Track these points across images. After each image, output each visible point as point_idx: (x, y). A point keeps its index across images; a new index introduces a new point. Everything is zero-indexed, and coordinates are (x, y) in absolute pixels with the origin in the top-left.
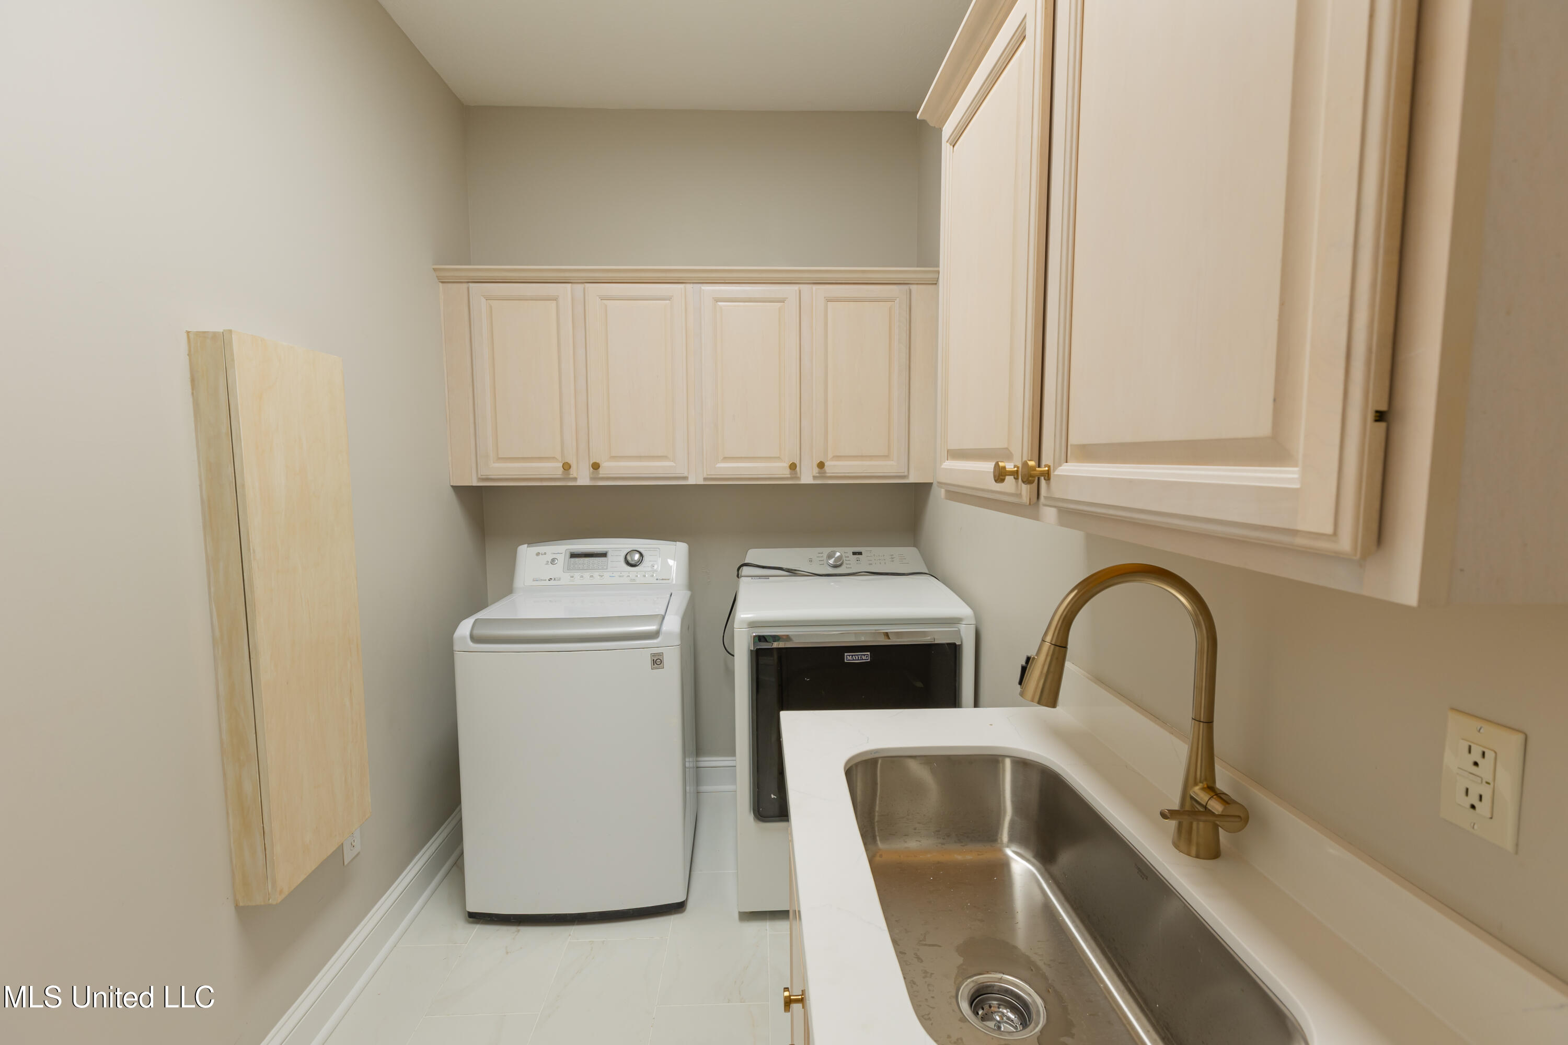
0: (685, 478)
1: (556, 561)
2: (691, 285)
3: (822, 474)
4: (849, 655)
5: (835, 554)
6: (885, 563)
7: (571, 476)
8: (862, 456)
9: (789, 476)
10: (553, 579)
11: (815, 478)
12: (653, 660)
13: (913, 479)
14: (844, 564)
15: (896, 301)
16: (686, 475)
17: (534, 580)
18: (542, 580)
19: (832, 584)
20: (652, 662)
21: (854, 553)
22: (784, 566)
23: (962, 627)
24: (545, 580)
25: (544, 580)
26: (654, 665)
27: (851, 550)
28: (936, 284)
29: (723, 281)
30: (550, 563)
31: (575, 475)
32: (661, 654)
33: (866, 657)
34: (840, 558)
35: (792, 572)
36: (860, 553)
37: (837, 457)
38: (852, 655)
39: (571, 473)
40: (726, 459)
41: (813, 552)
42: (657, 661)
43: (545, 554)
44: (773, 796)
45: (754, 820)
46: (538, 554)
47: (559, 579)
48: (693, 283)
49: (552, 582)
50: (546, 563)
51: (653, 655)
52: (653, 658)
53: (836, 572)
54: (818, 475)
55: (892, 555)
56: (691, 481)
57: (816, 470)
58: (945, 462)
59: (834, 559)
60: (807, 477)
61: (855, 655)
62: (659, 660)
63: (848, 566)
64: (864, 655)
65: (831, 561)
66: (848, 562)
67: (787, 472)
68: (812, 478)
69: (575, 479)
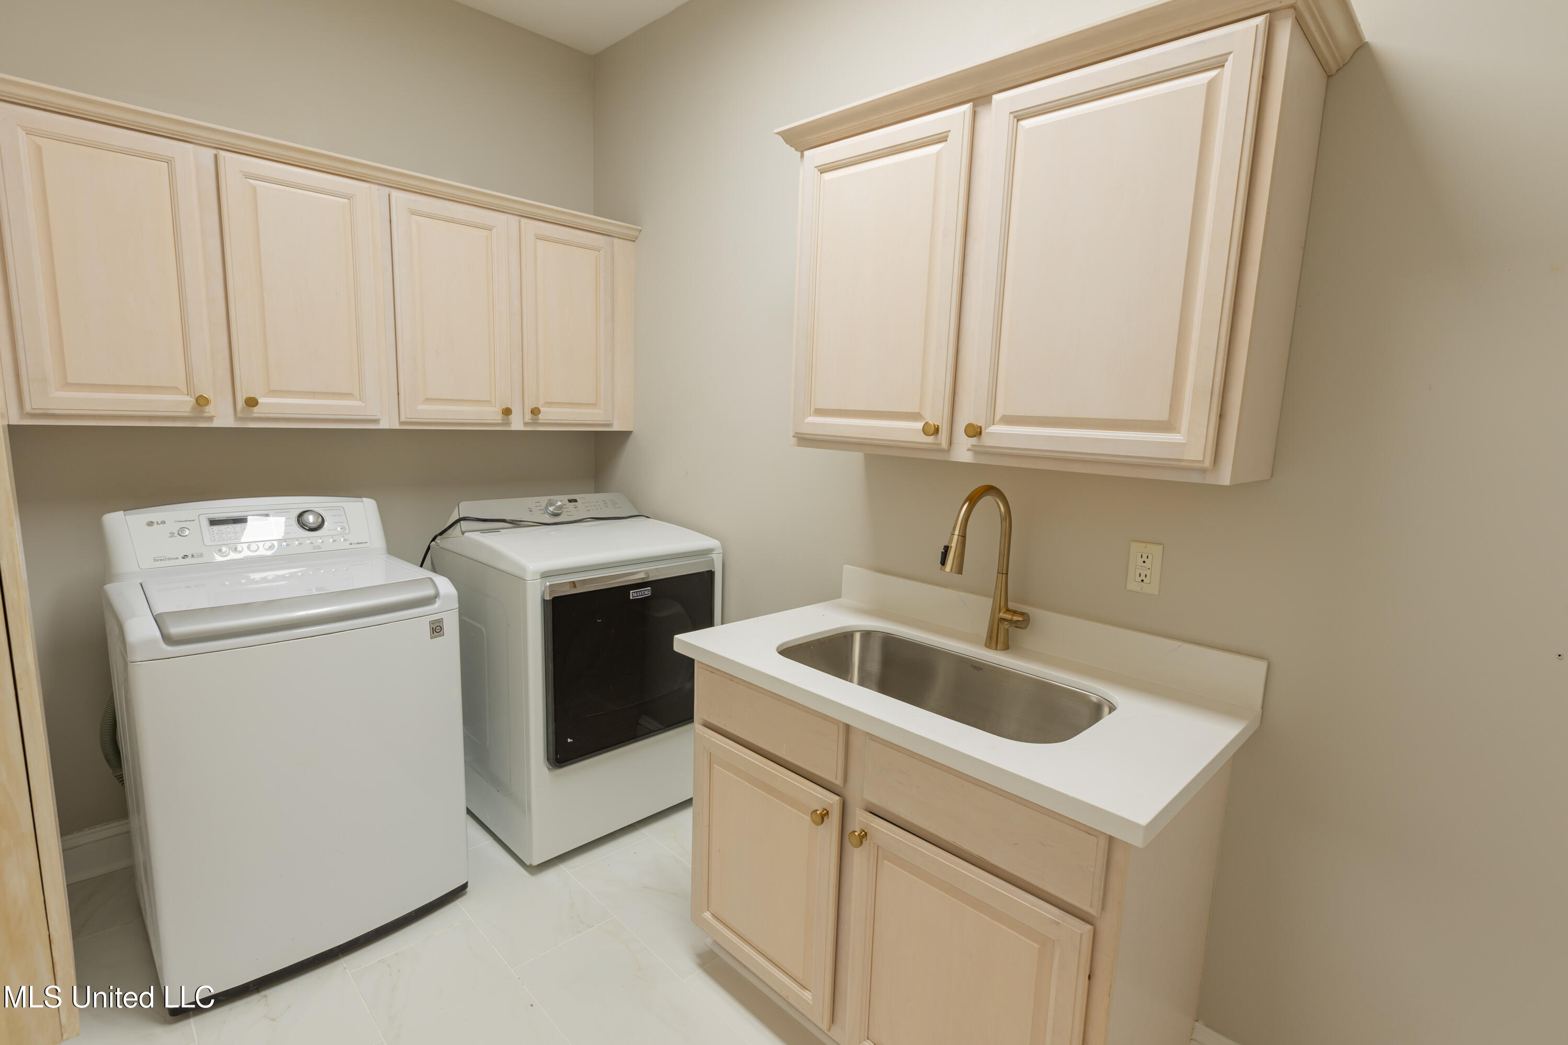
0: (376, 421)
1: (187, 532)
2: (377, 187)
3: (535, 422)
4: (634, 592)
5: (557, 503)
6: (601, 509)
7: (206, 415)
8: (572, 404)
9: (501, 422)
10: (190, 556)
11: (526, 424)
12: (433, 628)
13: (616, 428)
14: (564, 512)
15: (601, 251)
16: (379, 417)
17: (155, 560)
18: (170, 559)
19: (552, 533)
20: (432, 630)
21: (570, 501)
22: (507, 518)
23: (714, 556)
24: (177, 558)
25: (174, 559)
26: (433, 633)
27: (566, 497)
28: (634, 241)
29: (419, 191)
30: (176, 534)
31: (212, 413)
32: (441, 620)
33: (647, 592)
34: (560, 507)
35: (516, 523)
36: (575, 501)
37: (550, 404)
38: (637, 592)
39: (207, 410)
40: (428, 400)
41: (530, 502)
42: (437, 629)
43: (163, 522)
44: (569, 740)
45: (548, 768)
46: (150, 524)
47: (201, 555)
48: (379, 184)
49: (189, 561)
50: (169, 535)
51: (432, 623)
52: (432, 626)
53: (556, 520)
54: (530, 421)
55: (605, 501)
56: (384, 425)
57: (528, 417)
58: (808, 418)
59: (554, 507)
60: (517, 424)
61: (639, 591)
62: (438, 628)
63: (568, 513)
64: (646, 590)
65: (551, 509)
66: (567, 510)
67: (499, 418)
68: (523, 424)
69: (211, 419)
